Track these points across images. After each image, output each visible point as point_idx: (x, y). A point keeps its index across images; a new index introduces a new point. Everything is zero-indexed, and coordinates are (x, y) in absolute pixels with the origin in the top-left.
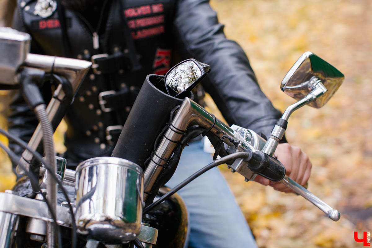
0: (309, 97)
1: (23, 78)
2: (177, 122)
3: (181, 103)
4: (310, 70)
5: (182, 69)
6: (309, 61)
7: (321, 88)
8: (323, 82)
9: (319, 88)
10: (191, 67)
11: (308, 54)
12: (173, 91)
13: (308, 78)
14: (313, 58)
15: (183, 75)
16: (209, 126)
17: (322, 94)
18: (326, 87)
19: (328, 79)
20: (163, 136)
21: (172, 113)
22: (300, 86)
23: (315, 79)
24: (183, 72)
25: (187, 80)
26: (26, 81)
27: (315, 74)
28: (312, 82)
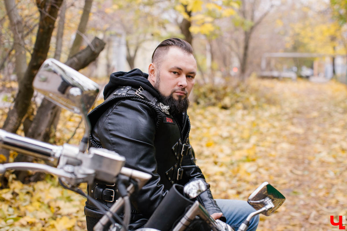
0: (263, 209)
1: (118, 180)
2: (189, 214)
3: (192, 204)
4: (266, 192)
5: (194, 184)
6: (266, 187)
7: (271, 205)
8: (273, 200)
9: (270, 204)
10: (199, 184)
11: (266, 183)
12: (187, 196)
13: (264, 197)
14: (269, 186)
15: (194, 188)
16: (206, 219)
17: (271, 208)
18: (274, 203)
19: (275, 199)
20: (179, 221)
21: (186, 209)
22: (258, 202)
23: (268, 199)
24: (194, 186)
25: (196, 191)
26: (120, 183)
27: (269, 196)
28: (266, 200)
